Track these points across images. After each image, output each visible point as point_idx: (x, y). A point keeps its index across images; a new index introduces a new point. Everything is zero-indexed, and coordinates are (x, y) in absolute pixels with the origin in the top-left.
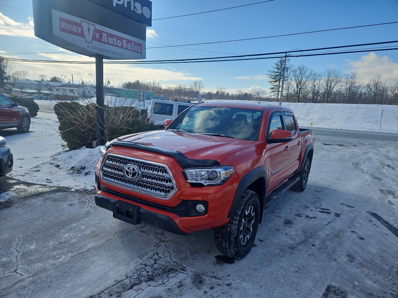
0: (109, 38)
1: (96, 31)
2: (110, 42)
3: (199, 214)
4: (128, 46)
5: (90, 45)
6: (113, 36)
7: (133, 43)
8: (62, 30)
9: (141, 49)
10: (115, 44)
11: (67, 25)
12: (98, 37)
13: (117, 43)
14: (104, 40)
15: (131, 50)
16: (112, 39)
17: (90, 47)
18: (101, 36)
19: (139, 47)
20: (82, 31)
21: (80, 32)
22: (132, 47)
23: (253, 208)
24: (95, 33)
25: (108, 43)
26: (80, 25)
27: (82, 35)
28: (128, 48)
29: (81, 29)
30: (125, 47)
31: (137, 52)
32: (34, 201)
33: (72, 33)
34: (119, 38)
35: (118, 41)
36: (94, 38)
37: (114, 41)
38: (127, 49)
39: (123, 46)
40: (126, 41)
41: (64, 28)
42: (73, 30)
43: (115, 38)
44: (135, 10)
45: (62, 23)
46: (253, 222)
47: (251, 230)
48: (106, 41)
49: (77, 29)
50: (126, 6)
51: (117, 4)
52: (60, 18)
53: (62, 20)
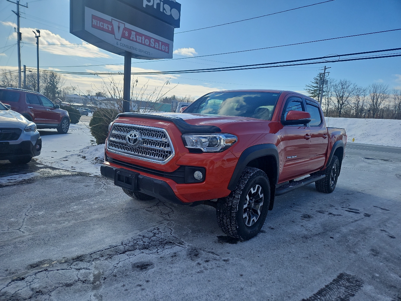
0: (138, 37)
1: (125, 29)
2: (138, 41)
3: (196, 181)
4: (156, 45)
5: (119, 42)
6: (141, 35)
7: (160, 43)
8: (93, 26)
9: (168, 49)
10: (143, 43)
11: (98, 22)
12: (127, 35)
13: (144, 42)
14: (133, 38)
15: (159, 49)
16: (140, 38)
17: (119, 44)
18: (130, 34)
19: (166, 47)
20: (113, 28)
21: (110, 29)
22: (159, 47)
23: (261, 188)
24: (124, 31)
25: (136, 42)
26: (110, 23)
27: (112, 32)
28: (156, 47)
29: (111, 26)
30: (153, 46)
31: (164, 51)
32: (54, 180)
33: (103, 29)
34: (147, 37)
35: (147, 40)
36: (123, 36)
37: (142, 40)
38: (154, 48)
39: (151, 45)
40: (153, 40)
41: (96, 24)
42: (104, 27)
43: (143, 37)
44: (164, 11)
45: (93, 20)
46: (261, 204)
47: (259, 213)
48: (135, 39)
49: (108, 27)
50: (155, 7)
51: (147, 5)
52: (92, 15)
53: (94, 17)
